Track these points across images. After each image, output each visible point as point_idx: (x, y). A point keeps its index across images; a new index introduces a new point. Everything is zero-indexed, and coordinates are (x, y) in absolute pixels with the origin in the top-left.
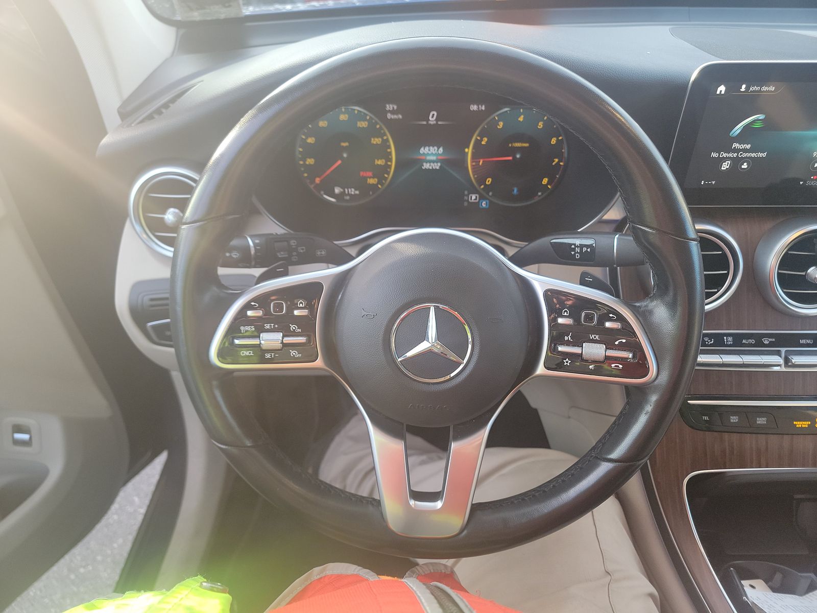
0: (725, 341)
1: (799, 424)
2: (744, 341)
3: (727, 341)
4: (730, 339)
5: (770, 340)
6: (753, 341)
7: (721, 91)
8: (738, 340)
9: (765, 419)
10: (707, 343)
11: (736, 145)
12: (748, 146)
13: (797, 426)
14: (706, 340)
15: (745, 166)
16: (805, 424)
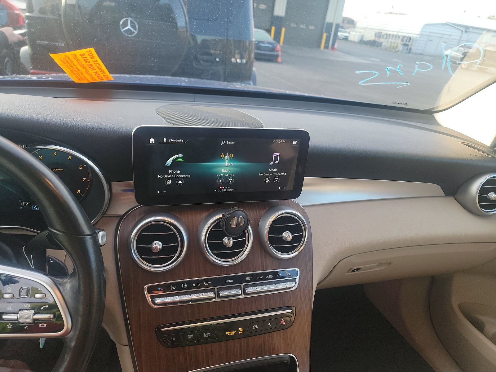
0: (183, 286)
1: (229, 333)
2: (194, 285)
3: (184, 287)
4: (185, 285)
5: (208, 283)
6: (199, 285)
7: (152, 142)
8: (190, 285)
9: (209, 333)
10: (172, 289)
11: (171, 171)
12: (179, 172)
13: (228, 335)
14: (171, 287)
15: (180, 182)
16: (233, 333)
